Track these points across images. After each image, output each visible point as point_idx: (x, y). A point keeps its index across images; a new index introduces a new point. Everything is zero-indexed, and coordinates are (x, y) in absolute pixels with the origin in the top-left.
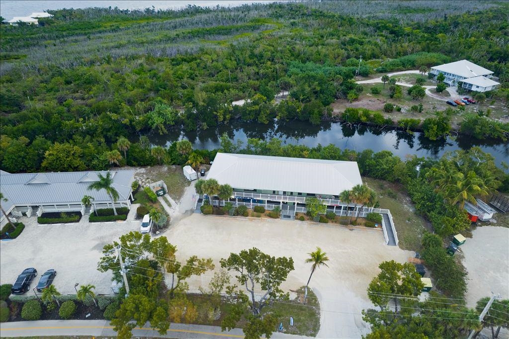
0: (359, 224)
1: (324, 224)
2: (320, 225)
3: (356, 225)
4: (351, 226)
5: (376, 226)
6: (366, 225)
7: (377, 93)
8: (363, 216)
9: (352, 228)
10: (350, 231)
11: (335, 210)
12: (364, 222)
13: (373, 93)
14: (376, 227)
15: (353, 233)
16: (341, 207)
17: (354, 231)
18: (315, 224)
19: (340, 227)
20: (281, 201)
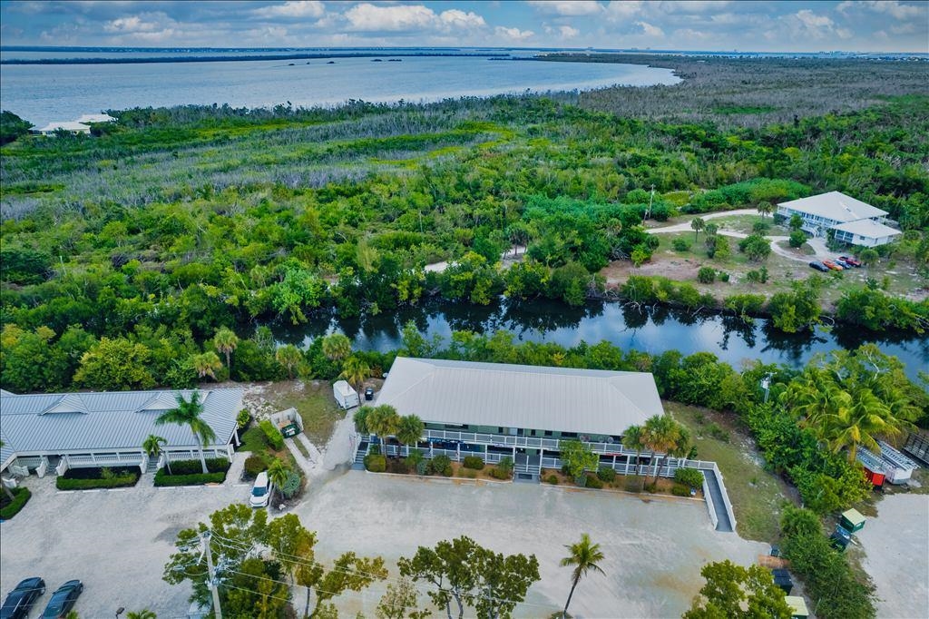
0: (660, 491)
1: (595, 491)
2: (587, 492)
3: (654, 493)
4: (645, 495)
5: (693, 493)
6: (673, 492)
7: (684, 250)
8: (668, 475)
9: (647, 498)
10: (644, 504)
11: (614, 463)
12: (670, 485)
13: (677, 250)
14: (692, 496)
15: (649, 507)
16: (626, 457)
17: (651, 504)
18: (578, 491)
19: (625, 496)
20: (514, 447)
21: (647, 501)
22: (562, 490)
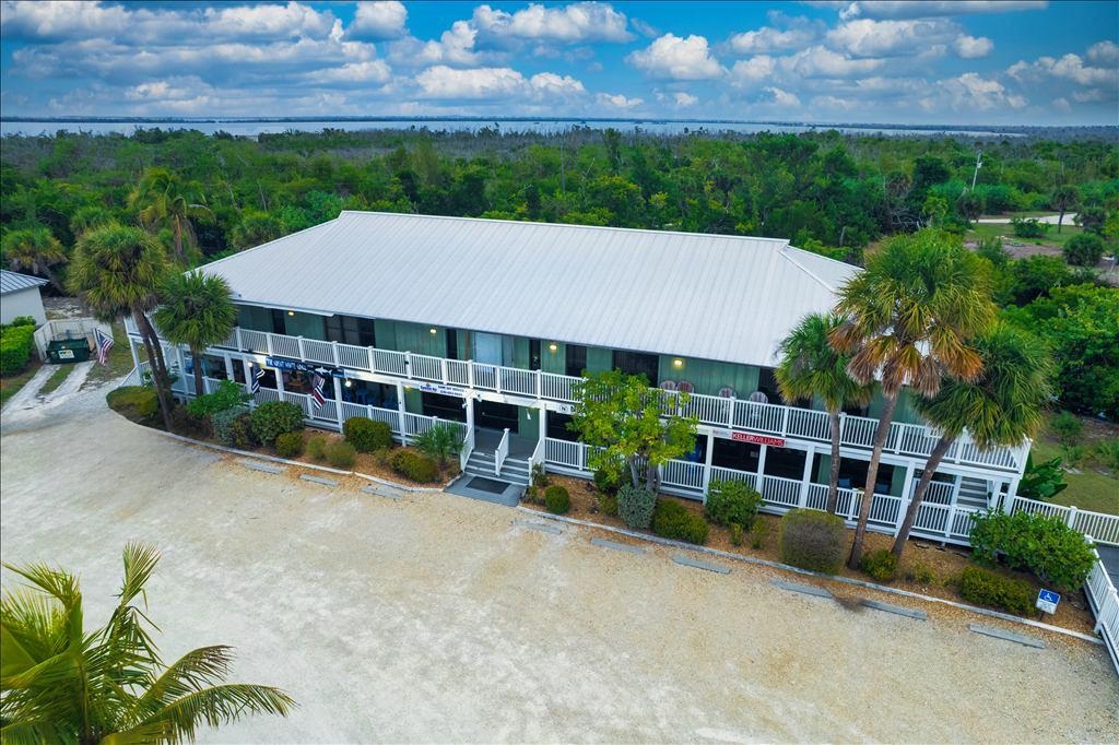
0: (909, 580)
1: (680, 551)
2: (649, 548)
3: (887, 582)
4: (851, 584)
5: (1047, 605)
6: (963, 591)
7: (1033, 236)
8: (948, 534)
9: (858, 595)
10: (842, 613)
11: (760, 475)
12: (951, 568)
13: (1019, 236)
14: (1040, 615)
15: (858, 627)
16: (801, 455)
17: (869, 616)
18: (623, 540)
19: (776, 577)
20: (469, 395)
21: (853, 605)
22: (575, 530)
